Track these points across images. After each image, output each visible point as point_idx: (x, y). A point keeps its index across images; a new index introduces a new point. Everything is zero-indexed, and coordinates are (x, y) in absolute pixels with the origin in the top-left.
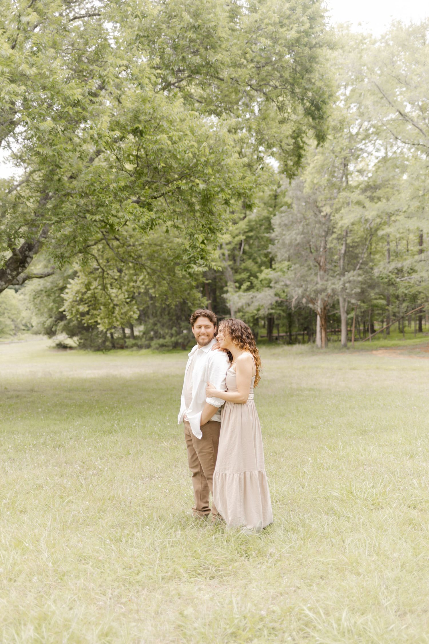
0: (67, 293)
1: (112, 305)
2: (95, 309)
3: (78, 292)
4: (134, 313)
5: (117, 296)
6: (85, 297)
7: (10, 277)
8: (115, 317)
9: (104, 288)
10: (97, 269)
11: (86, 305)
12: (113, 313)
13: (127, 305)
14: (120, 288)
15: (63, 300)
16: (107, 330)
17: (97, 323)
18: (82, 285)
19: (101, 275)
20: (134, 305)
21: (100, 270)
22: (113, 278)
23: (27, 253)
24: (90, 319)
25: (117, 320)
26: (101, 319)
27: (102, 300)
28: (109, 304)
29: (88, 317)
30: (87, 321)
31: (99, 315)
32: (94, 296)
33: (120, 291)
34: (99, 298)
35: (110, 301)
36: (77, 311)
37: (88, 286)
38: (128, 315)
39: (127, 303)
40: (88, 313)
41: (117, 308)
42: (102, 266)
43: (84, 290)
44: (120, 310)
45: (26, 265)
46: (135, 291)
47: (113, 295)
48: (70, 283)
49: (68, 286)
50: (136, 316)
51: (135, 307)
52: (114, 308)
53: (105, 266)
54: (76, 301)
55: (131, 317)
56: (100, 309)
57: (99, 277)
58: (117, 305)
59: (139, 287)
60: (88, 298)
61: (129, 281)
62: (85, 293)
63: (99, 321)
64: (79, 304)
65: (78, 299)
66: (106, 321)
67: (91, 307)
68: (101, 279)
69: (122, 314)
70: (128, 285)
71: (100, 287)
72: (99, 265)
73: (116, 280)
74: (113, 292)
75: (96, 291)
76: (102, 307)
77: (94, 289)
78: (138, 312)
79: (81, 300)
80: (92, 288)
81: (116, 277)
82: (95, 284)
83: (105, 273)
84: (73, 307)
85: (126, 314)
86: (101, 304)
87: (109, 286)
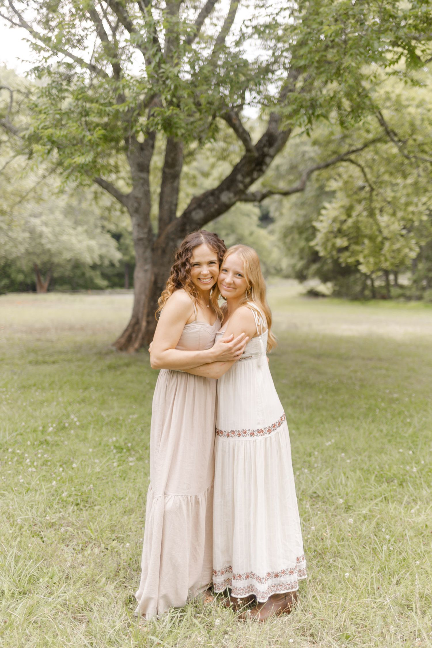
0: (321, 221)
1: (379, 239)
2: (357, 243)
3: (334, 220)
4: (411, 249)
5: (388, 226)
6: (345, 227)
7: (241, 186)
8: (384, 255)
9: (372, 214)
10: (363, 188)
11: (345, 239)
12: (381, 249)
13: (401, 239)
14: (394, 214)
15: (315, 230)
16: (373, 272)
17: (358, 263)
18: (342, 210)
19: (368, 195)
20: (412, 238)
21: (368, 189)
22: (385, 200)
23: (266, 149)
24: (350, 257)
25: (386, 260)
26: (365, 257)
27: (368, 232)
28: (377, 236)
29: (347, 254)
30: (346, 260)
31: (361, 252)
32: (357, 227)
33: (393, 219)
34: (363, 228)
35: (377, 233)
36: (334, 245)
37: (349, 211)
38: (402, 254)
39: (402, 236)
40: (346, 249)
41: (387, 244)
42: (371, 182)
43: (343, 217)
44: (391, 246)
45: (264, 168)
46: (415, 218)
47: (383, 224)
48: (324, 208)
49: (323, 212)
50: (413, 255)
51: (413, 242)
52: (382, 243)
53: (375, 183)
54: (331, 232)
55: (406, 256)
56: (363, 243)
57: (365, 199)
58: (386, 239)
59: (420, 213)
60: (349, 228)
61: (407, 204)
62: (345, 221)
63: (361, 260)
64: (336, 237)
65: (336, 230)
66: (372, 260)
67: (352, 241)
68: (368, 202)
69: (393, 251)
70: (405, 210)
71: (365, 213)
72: (367, 180)
73: (389, 203)
74: (384, 220)
75: (360, 219)
76: (366, 241)
77: (358, 215)
78: (417, 250)
79: (340, 231)
80: (354, 214)
81: (389, 199)
82: (359, 208)
83: (375, 193)
84: (327, 240)
85: (399, 251)
86: (366, 236)
87: (377, 212)
